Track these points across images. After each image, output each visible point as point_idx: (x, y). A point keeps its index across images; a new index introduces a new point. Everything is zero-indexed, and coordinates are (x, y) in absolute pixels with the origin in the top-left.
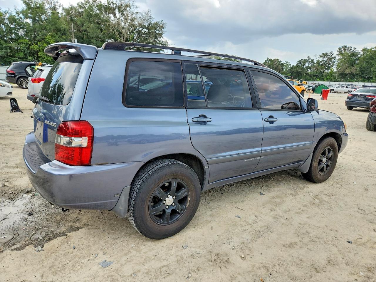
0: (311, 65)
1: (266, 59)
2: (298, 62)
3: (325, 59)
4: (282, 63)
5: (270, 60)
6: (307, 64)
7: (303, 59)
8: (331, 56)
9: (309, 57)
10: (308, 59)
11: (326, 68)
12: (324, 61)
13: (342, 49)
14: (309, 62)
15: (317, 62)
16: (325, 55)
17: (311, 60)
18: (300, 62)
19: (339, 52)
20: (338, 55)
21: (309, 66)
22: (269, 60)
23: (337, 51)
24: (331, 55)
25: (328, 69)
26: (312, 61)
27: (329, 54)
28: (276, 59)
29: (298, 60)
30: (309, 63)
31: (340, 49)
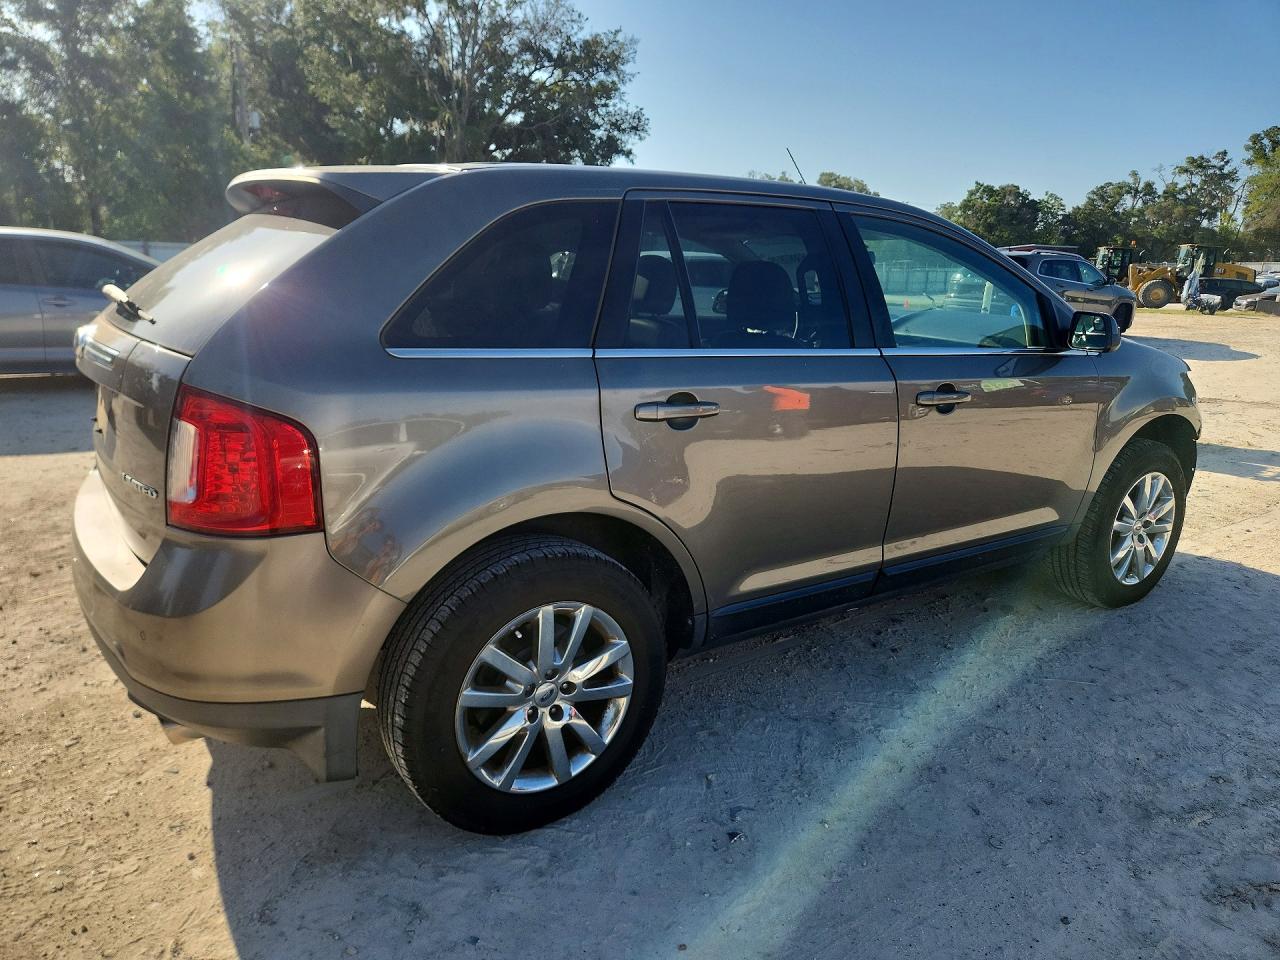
0: (1145, 203)
1: (973, 187)
2: (1093, 193)
3: (1197, 180)
4: (1033, 201)
5: (990, 191)
6: (1128, 201)
7: (1111, 184)
8: (1221, 168)
9: (1134, 174)
10: (1130, 180)
11: (1201, 214)
12: (1194, 185)
13: (1266, 142)
14: (1137, 191)
15: (1165, 192)
16: (1199, 164)
17: (1142, 185)
18: (1101, 193)
19: (1251, 152)
20: (1249, 162)
21: (1133, 207)
22: (984, 191)
23: (1248, 148)
24: (1222, 163)
25: (1211, 216)
26: (1149, 187)
27: (1215, 162)
28: (1008, 186)
29: (1093, 188)
30: (1135, 196)
31: (1256, 139)
